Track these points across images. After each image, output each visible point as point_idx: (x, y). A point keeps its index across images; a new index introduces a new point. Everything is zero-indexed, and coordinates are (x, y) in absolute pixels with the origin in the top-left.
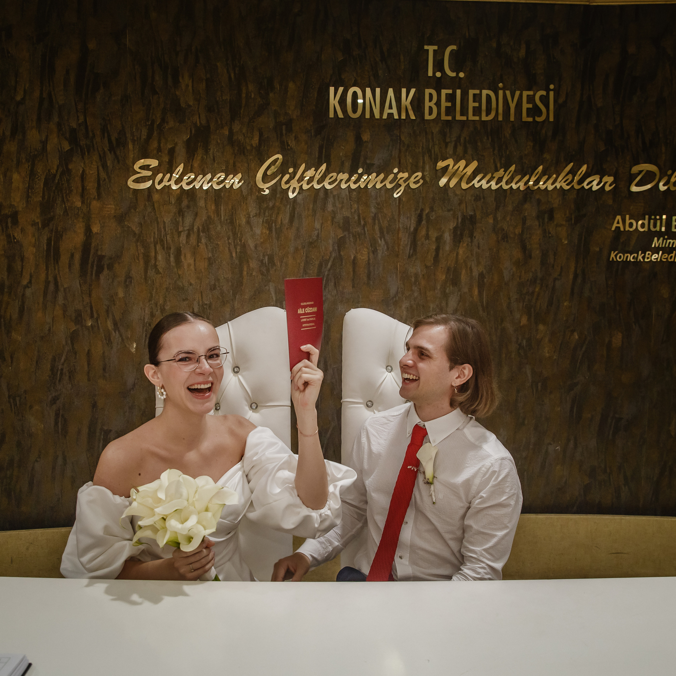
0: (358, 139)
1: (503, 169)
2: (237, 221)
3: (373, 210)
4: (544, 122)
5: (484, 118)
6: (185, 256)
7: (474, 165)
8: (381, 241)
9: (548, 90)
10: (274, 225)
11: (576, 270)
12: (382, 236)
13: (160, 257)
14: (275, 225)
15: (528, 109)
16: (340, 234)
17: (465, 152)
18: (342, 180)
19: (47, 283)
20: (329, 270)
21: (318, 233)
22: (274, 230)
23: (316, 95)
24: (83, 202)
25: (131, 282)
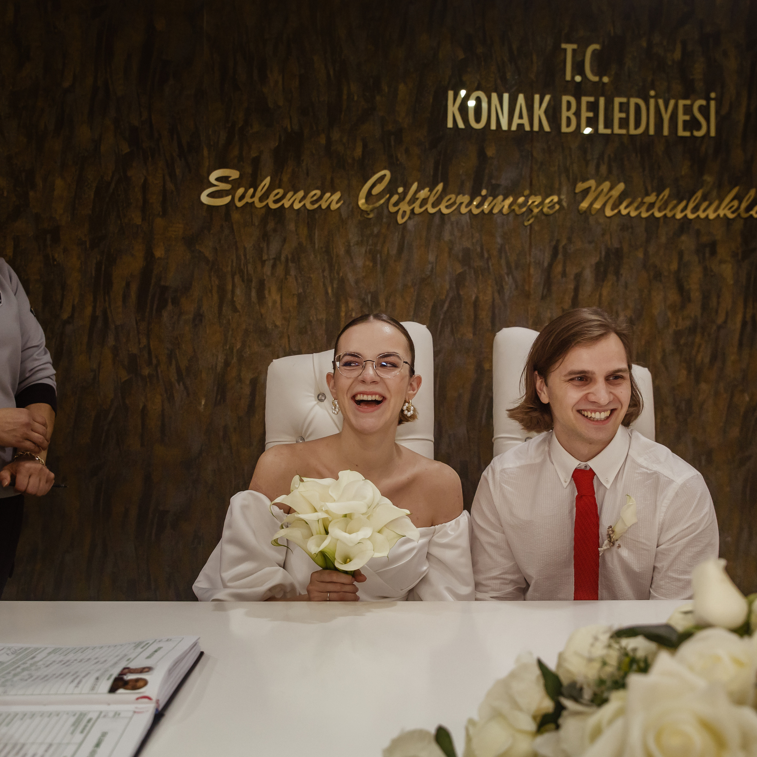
0: (482, 155)
1: (654, 194)
2: (335, 251)
3: (499, 240)
4: (703, 137)
5: (632, 131)
6: (270, 291)
7: (621, 186)
8: (508, 278)
9: (708, 99)
10: (378, 256)
11: (744, 317)
12: (510, 272)
13: (238, 292)
14: (381, 257)
15: (685, 122)
16: (459, 270)
17: (610, 171)
18: (461, 204)
19: (94, 318)
20: (445, 313)
21: (432, 268)
22: (379, 262)
23: (431, 100)
24: (143, 219)
25: (201, 320)
